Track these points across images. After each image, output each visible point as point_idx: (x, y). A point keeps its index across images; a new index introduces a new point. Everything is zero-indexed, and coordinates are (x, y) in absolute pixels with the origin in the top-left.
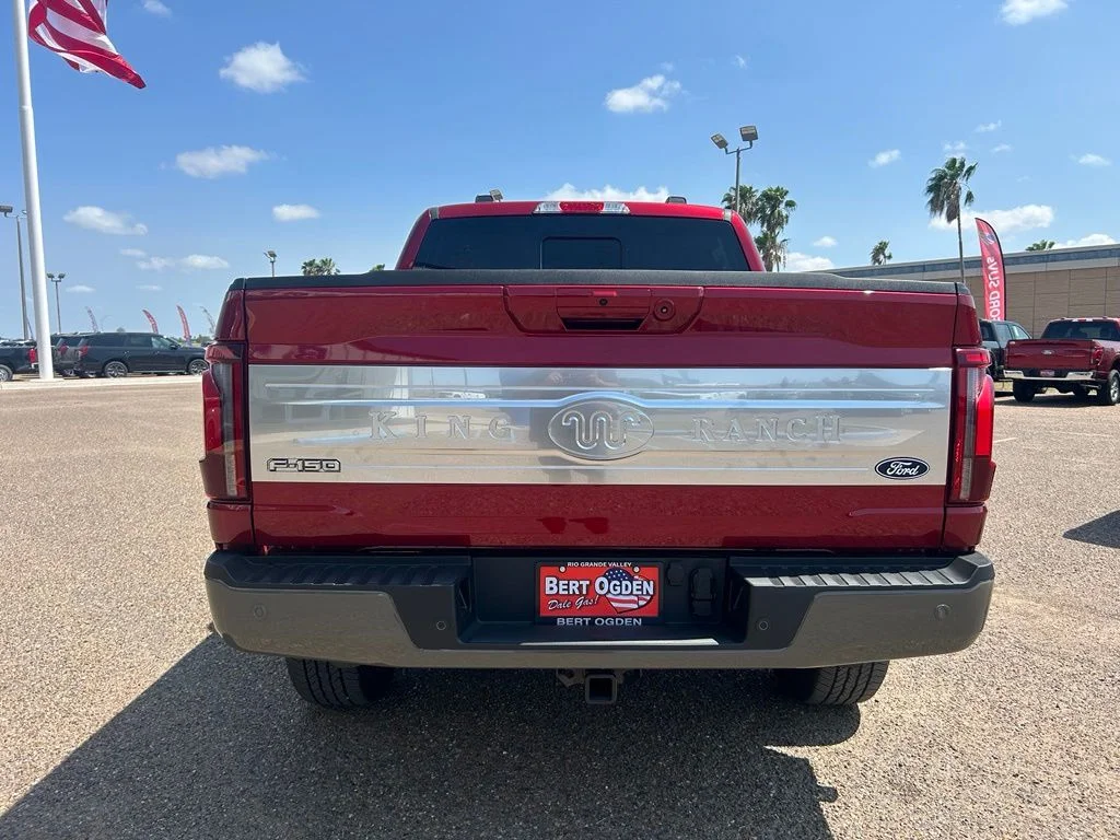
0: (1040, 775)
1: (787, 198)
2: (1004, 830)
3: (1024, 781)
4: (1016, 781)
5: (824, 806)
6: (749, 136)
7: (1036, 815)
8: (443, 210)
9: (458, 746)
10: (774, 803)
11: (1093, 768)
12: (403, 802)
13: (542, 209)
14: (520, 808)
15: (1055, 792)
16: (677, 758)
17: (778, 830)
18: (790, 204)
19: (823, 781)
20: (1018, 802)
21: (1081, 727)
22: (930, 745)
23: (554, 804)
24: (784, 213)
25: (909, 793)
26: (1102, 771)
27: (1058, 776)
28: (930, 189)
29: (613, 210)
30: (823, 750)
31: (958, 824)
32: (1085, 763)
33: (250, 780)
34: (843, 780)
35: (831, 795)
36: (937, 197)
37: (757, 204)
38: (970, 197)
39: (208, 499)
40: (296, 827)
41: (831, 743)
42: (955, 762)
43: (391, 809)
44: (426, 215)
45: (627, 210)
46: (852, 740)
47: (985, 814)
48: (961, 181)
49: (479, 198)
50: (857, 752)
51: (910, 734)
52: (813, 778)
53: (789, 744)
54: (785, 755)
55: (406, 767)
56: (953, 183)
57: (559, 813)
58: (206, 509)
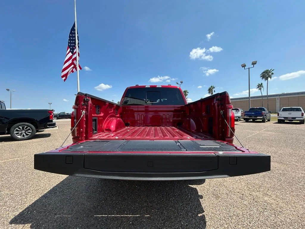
0: (243, 193)
2: (239, 207)
3: (240, 194)
4: (239, 194)
5: (200, 200)
6: (182, 82)
7: (245, 203)
8: (130, 87)
9: (128, 185)
10: (190, 199)
11: (254, 191)
12: (114, 198)
13: (147, 87)
14: (138, 200)
15: (247, 197)
16: (170, 188)
17: (191, 206)
18: (188, 92)
19: (199, 194)
20: (240, 200)
21: (249, 181)
22: (220, 185)
23: (145, 199)
25: (217, 197)
26: (256, 192)
27: (247, 193)
28: (208, 90)
29: (158, 87)
30: (199, 186)
31: (229, 205)
32: (252, 190)
33: (86, 192)
34: (203, 193)
35: (201, 197)
36: (209, 91)
38: (214, 91)
39: (73, 137)
40: (92, 204)
41: (200, 184)
42: (225, 189)
43: (112, 200)
44: (127, 88)
45: (161, 87)
46: (204, 184)
47: (234, 202)
48: (213, 89)
49: (136, 85)
50: (205, 187)
51: (215, 182)
52: (198, 193)
53: (192, 185)
54: (191, 187)
55: (117, 190)
56: (212, 90)
57: (146, 202)
58: (72, 139)
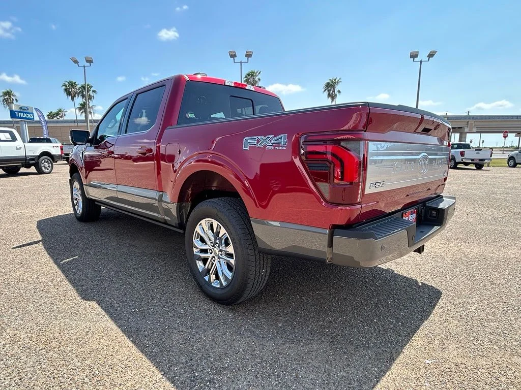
1: (92, 89)
13: (228, 83)
18: (94, 91)
24: (92, 95)
37: (79, 89)
